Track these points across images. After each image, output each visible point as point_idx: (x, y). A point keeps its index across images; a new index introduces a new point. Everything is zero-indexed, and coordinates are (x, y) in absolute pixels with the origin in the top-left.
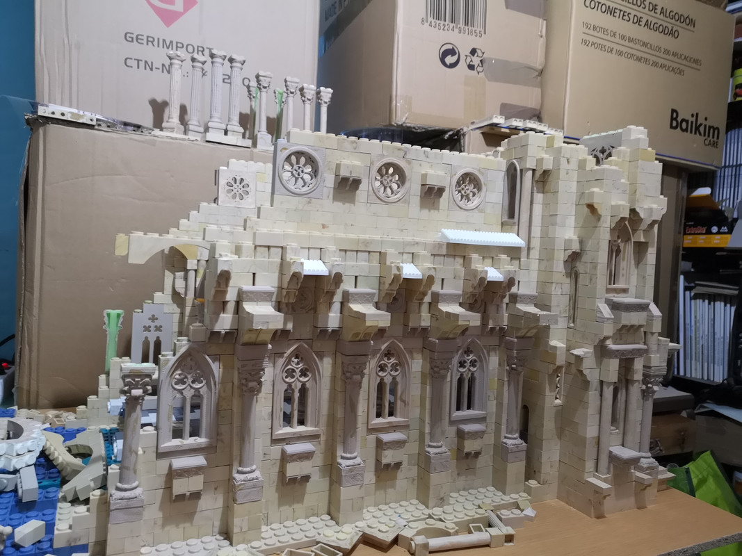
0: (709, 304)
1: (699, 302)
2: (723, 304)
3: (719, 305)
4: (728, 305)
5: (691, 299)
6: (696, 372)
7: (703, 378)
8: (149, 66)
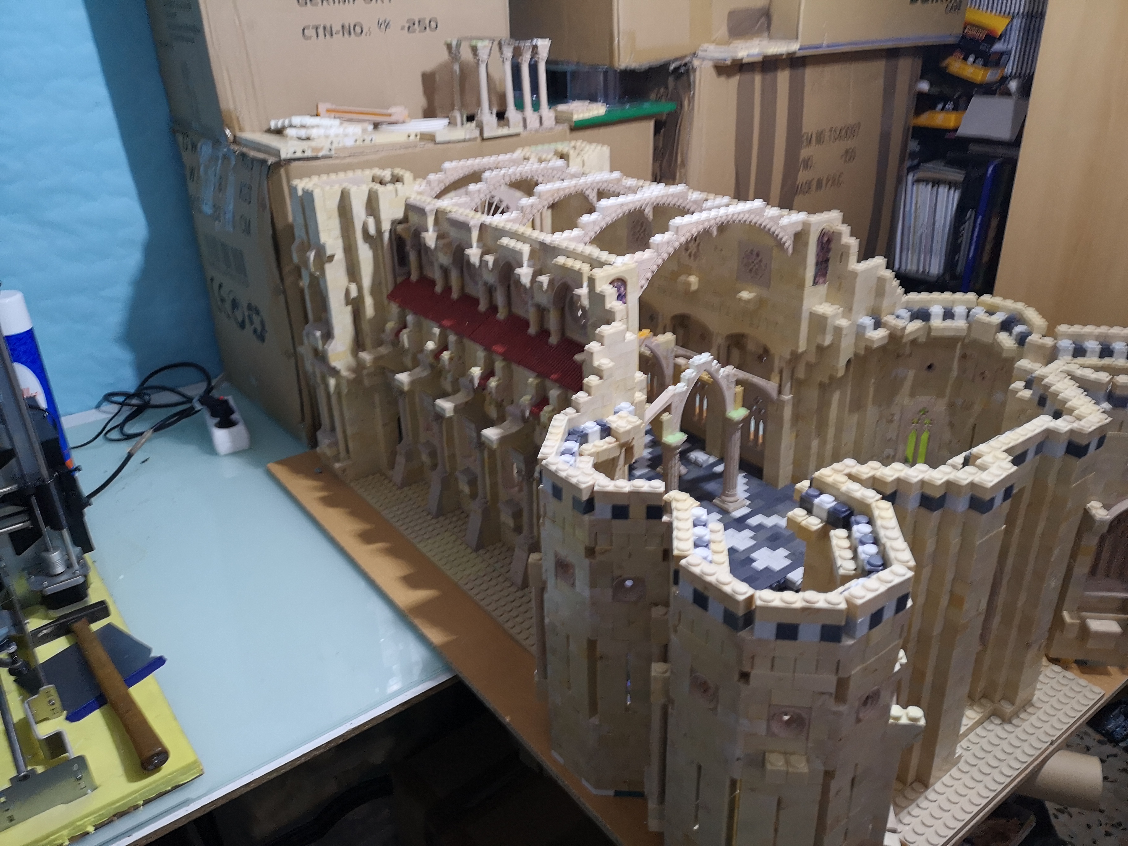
0: (933, 187)
1: (922, 186)
2: (946, 190)
3: (943, 190)
4: (952, 191)
5: (913, 184)
6: (911, 264)
7: (918, 270)
8: (329, 31)
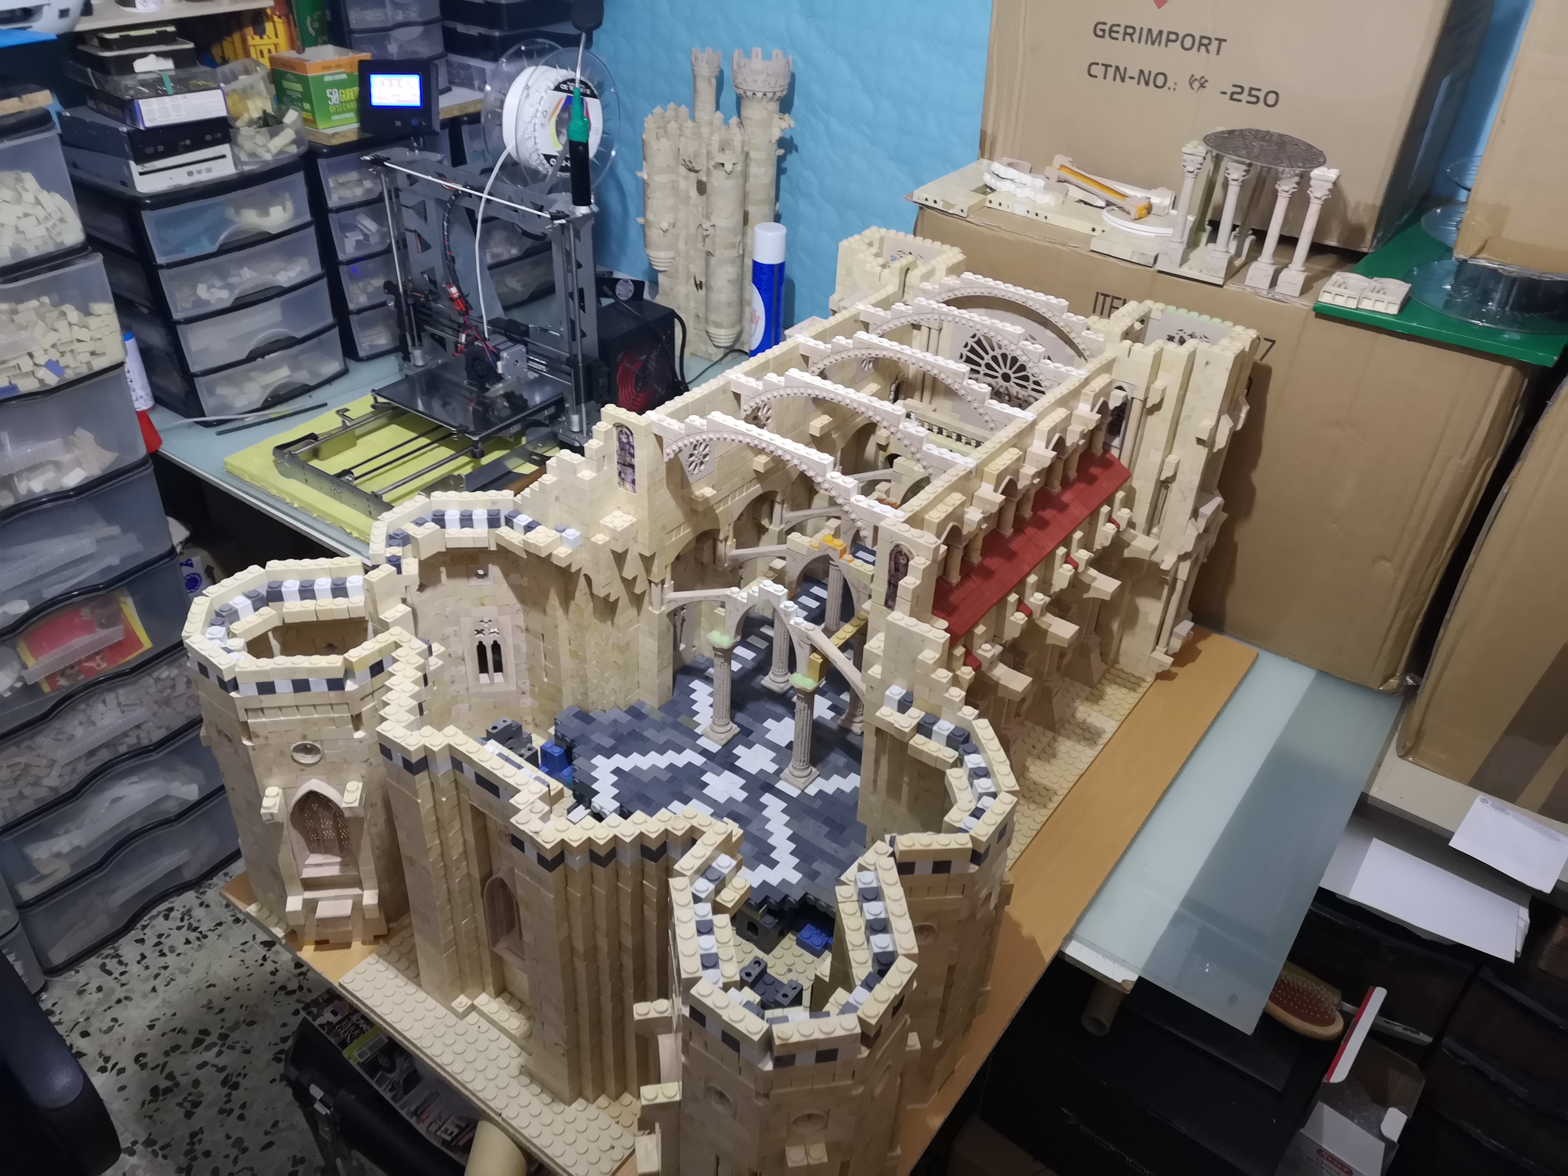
8: (1121, 74)
